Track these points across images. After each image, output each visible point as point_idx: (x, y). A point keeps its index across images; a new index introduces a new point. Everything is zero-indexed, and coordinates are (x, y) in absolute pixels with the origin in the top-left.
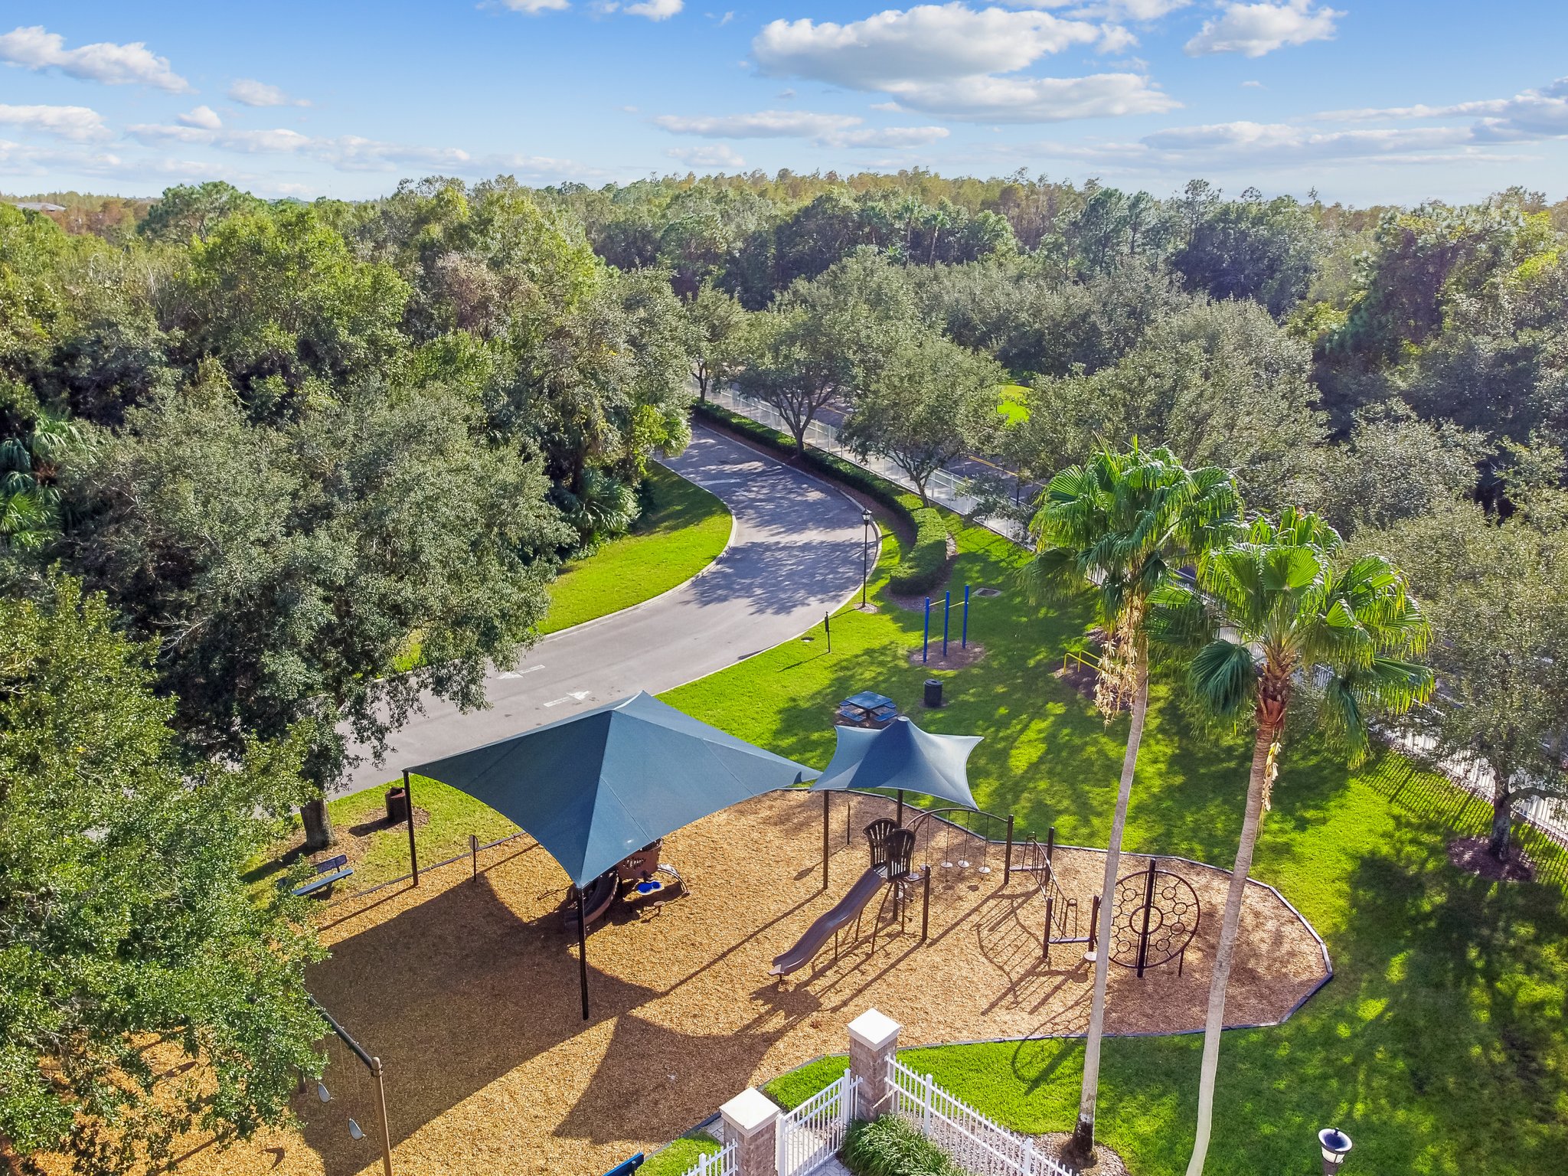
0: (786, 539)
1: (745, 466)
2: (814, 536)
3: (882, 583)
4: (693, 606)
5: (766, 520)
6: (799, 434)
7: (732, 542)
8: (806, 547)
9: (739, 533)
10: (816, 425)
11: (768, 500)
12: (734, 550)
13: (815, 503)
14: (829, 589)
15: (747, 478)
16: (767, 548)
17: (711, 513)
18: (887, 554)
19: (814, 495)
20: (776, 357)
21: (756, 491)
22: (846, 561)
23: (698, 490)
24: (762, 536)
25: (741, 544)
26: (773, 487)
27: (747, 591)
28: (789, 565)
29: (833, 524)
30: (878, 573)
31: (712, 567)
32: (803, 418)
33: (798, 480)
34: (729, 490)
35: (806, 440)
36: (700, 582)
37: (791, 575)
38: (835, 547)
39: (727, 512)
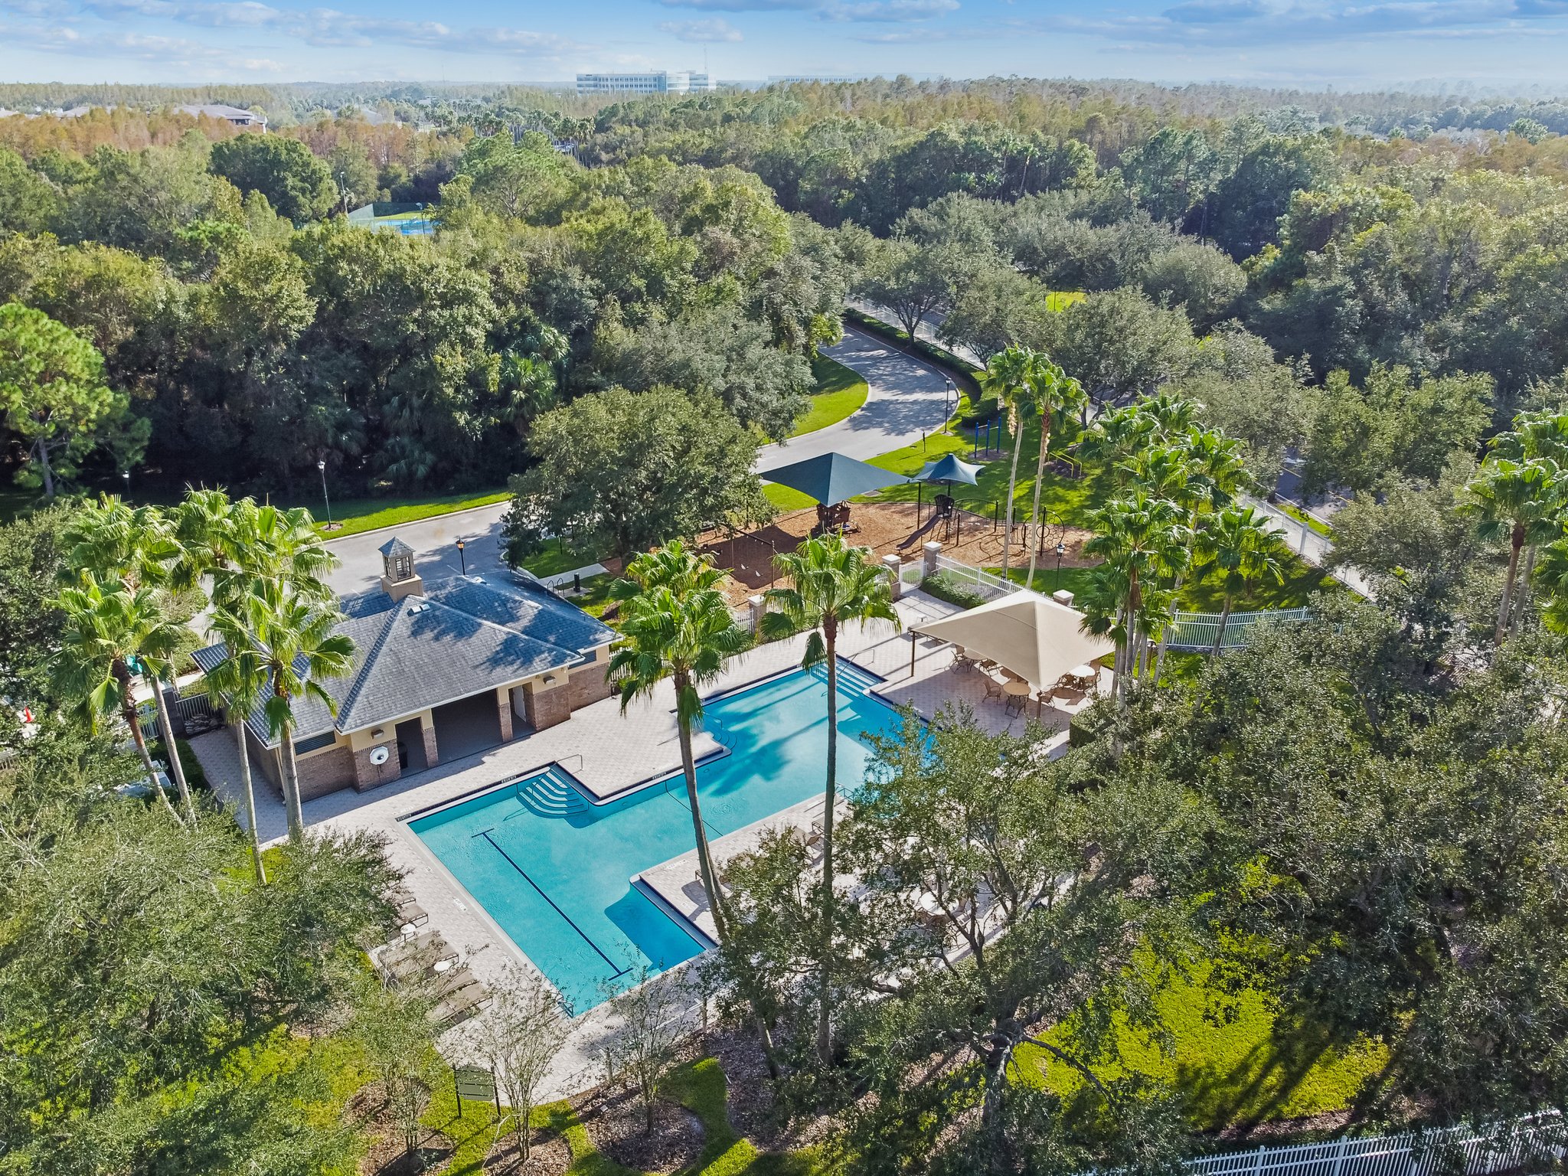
0: (902, 398)
1: (875, 353)
2: (919, 396)
3: (959, 421)
4: (850, 432)
5: (889, 388)
6: (911, 331)
7: (869, 399)
8: (915, 402)
9: (874, 394)
10: (923, 324)
11: (890, 375)
12: (871, 404)
13: (921, 377)
14: (925, 424)
15: (877, 360)
16: (891, 402)
17: (855, 382)
18: (963, 406)
19: (921, 372)
20: (898, 279)
21: (884, 369)
22: (939, 410)
23: (845, 369)
24: (887, 396)
25: (874, 400)
26: (894, 367)
27: (880, 425)
28: (905, 411)
29: (931, 390)
30: (956, 417)
31: (858, 412)
32: (915, 320)
33: (911, 362)
34: (865, 368)
35: (915, 335)
36: (851, 420)
37: (905, 417)
38: (932, 402)
39: (865, 382)
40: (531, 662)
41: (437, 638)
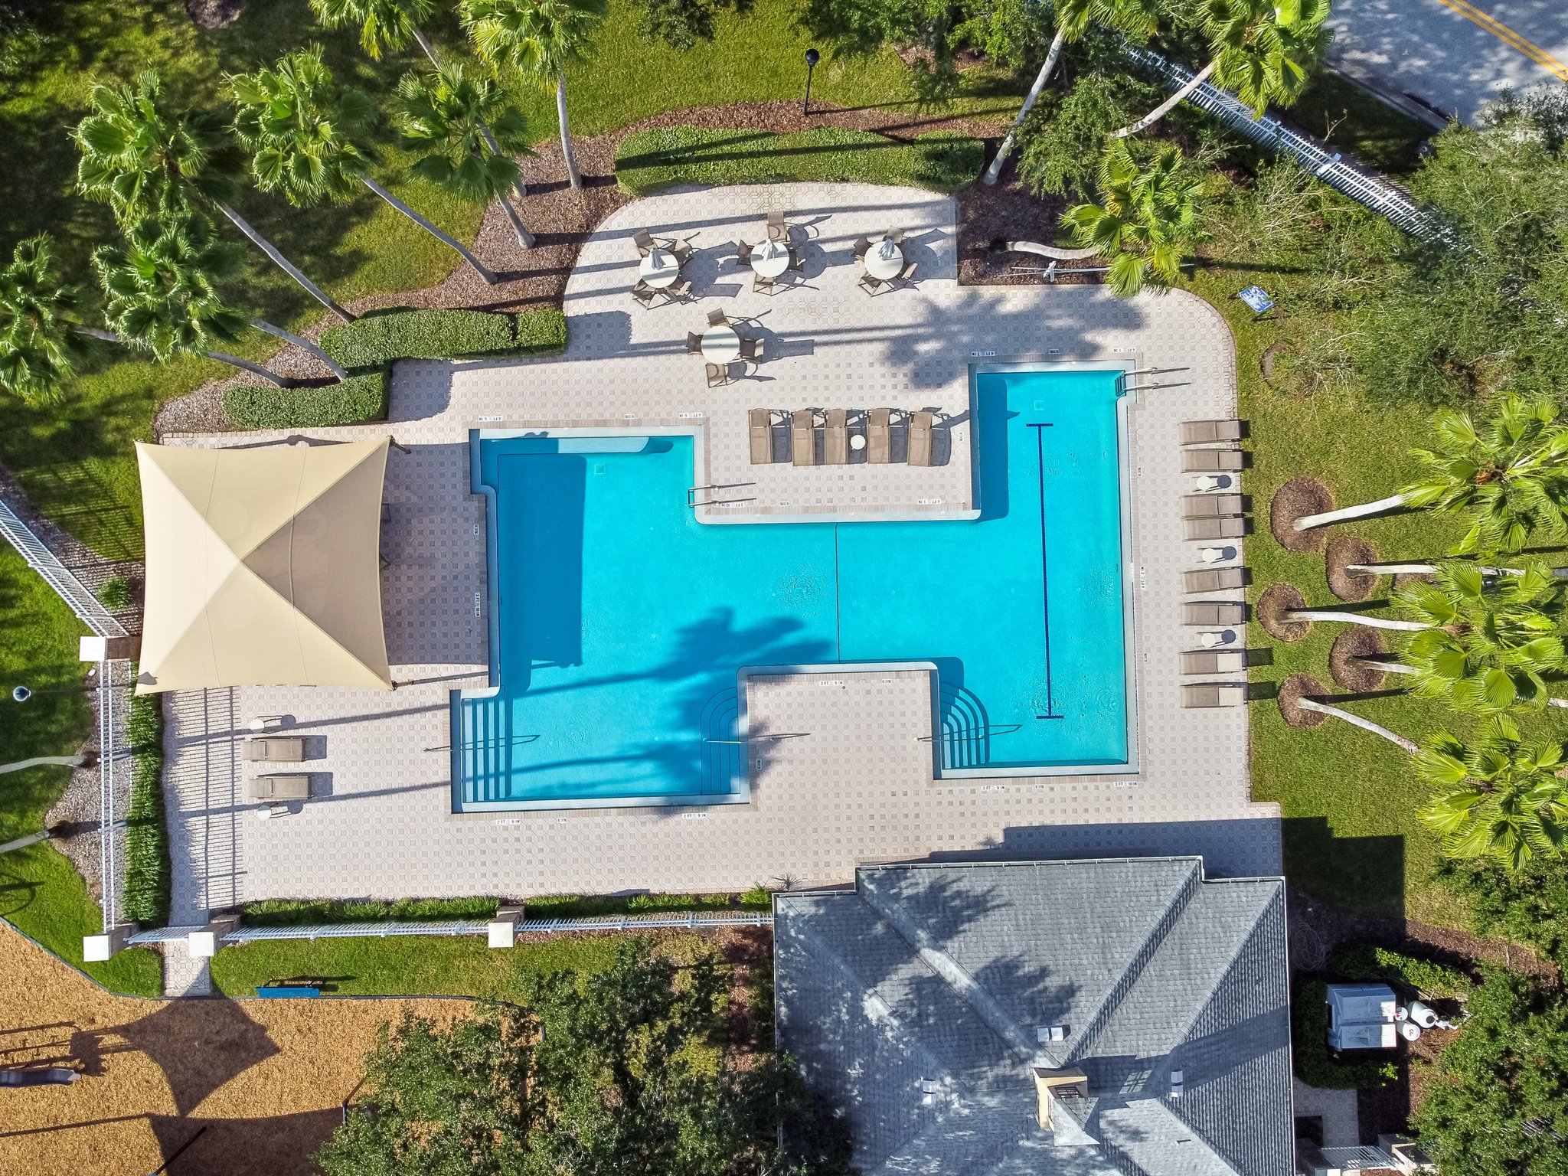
40: (931, 887)
41: (1044, 973)
